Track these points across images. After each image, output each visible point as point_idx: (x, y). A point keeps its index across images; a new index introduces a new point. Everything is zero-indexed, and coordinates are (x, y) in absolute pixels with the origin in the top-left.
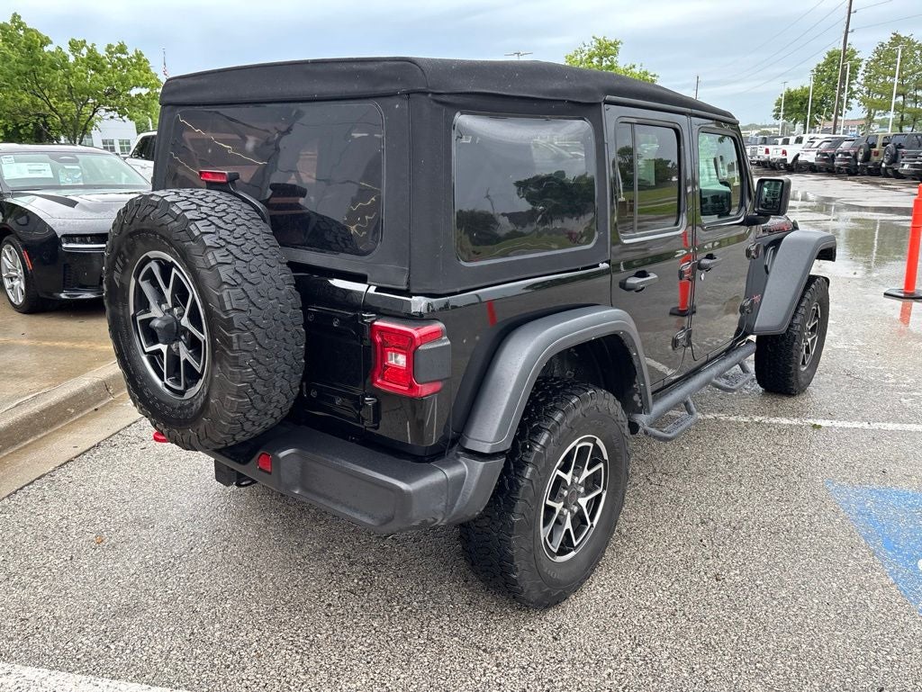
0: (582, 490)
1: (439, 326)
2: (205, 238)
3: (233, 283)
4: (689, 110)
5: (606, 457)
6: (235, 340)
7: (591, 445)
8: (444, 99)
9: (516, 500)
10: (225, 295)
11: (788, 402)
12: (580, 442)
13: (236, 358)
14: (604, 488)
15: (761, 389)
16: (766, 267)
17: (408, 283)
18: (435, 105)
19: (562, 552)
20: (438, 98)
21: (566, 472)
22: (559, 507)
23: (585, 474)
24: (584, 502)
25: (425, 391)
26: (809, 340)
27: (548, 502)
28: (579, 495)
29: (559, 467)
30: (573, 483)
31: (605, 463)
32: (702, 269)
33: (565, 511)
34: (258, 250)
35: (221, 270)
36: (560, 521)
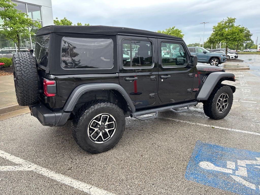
0: (106, 127)
1: (54, 81)
2: (16, 61)
3: (19, 70)
4: (156, 37)
6: (18, 82)
7: (108, 116)
8: (59, 34)
10: (17, 73)
12: (102, 114)
13: (19, 85)
16: (203, 81)
17: (49, 72)
20: (57, 34)
22: (96, 129)
23: (107, 123)
24: (107, 130)
25: (50, 95)
26: (224, 104)
27: (91, 127)
28: (105, 128)
29: (95, 119)
30: (102, 125)
31: (115, 121)
32: (162, 78)
33: (99, 131)
34: (28, 64)
35: (17, 68)
36: (97, 133)
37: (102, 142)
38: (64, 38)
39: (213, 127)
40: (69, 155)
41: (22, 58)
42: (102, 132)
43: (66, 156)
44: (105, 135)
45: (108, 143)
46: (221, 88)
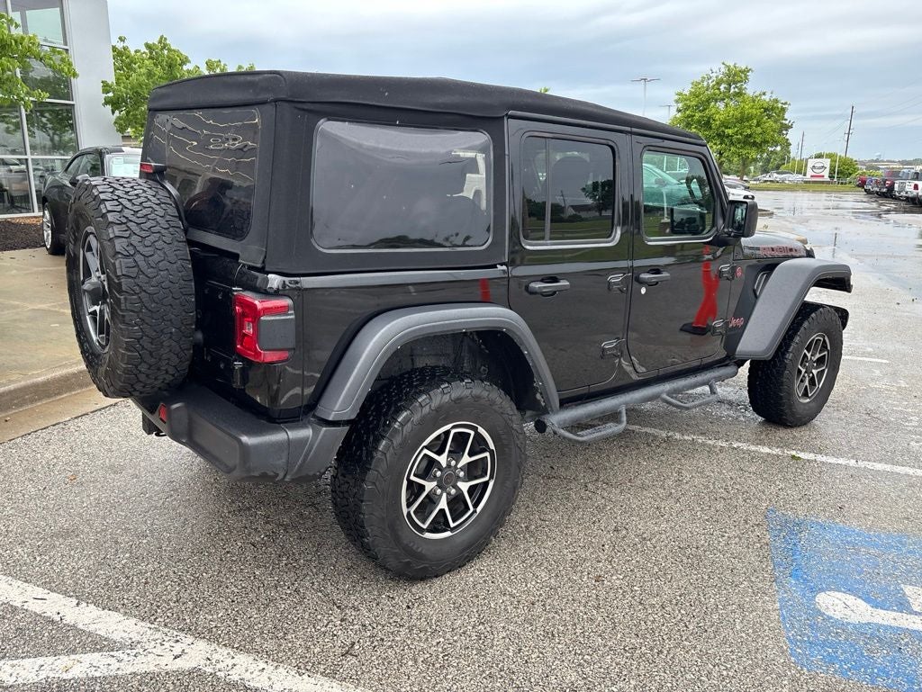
0: (462, 474)
1: (288, 302)
2: (109, 215)
3: (126, 253)
4: (628, 129)
5: (492, 446)
6: (122, 301)
7: (472, 433)
8: (305, 107)
9: (369, 469)
10: (117, 263)
11: (782, 433)
12: (454, 427)
13: (123, 316)
14: (491, 477)
15: (760, 419)
16: (755, 291)
17: (263, 262)
18: (296, 111)
19: (433, 529)
20: (300, 106)
21: (440, 453)
22: (430, 486)
23: (466, 459)
24: (464, 487)
25: (269, 356)
26: (815, 372)
27: (412, 478)
28: (458, 478)
29: (426, 447)
30: (449, 466)
31: (492, 452)
32: (642, 283)
33: (439, 491)
34: (158, 228)
35: (117, 242)
36: (432, 500)
37: (448, 534)
38: (327, 126)
39: (793, 457)
40: (321, 591)
41: (129, 200)
42: (449, 494)
43: (312, 598)
44: (457, 504)
45: (466, 537)
46: (813, 315)
